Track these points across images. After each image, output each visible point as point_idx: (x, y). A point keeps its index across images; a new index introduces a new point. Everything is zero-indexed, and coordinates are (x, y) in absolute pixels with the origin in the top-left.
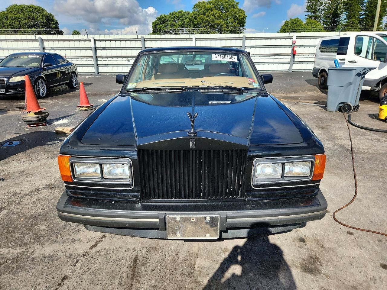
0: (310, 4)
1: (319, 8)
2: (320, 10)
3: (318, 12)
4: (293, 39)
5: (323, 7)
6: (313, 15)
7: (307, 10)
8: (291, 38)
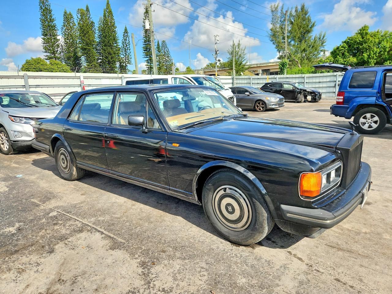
0: (46, 45)
1: (56, 50)
2: (58, 52)
3: (57, 53)
4: (80, 78)
5: (61, 49)
6: (52, 56)
7: (44, 51)
8: (79, 78)
